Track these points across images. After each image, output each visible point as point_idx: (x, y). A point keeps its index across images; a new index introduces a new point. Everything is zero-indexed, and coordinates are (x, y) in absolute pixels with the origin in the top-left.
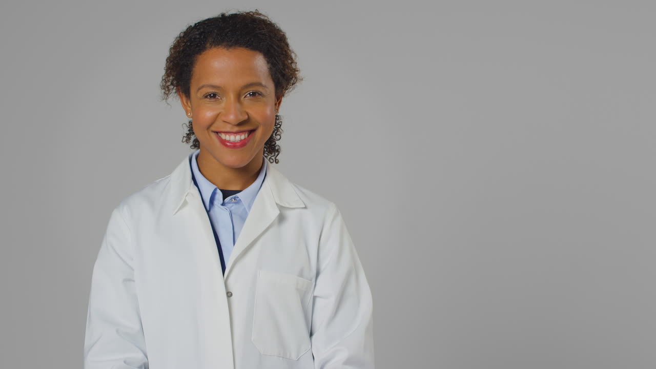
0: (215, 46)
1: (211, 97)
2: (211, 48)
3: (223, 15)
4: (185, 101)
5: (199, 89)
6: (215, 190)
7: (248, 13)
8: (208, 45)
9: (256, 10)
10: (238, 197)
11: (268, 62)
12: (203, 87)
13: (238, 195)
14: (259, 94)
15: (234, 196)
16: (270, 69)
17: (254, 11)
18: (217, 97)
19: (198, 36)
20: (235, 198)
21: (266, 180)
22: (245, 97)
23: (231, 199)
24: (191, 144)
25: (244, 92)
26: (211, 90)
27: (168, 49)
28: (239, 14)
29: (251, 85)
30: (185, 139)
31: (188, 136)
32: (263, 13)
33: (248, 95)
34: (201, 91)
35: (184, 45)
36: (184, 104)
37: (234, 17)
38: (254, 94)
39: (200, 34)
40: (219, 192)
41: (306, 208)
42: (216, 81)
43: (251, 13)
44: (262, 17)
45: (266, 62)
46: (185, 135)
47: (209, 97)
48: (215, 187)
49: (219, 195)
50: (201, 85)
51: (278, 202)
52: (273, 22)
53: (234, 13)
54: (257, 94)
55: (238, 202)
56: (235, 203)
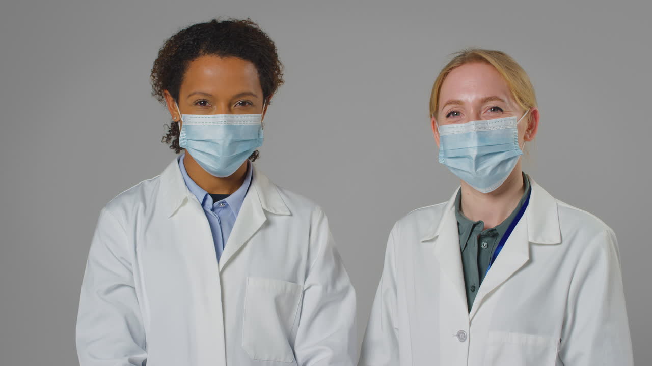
0: (208, 54)
1: (201, 104)
2: (204, 55)
3: (214, 22)
4: (171, 103)
5: (190, 96)
6: (206, 195)
7: (241, 22)
8: (201, 52)
9: (248, 18)
10: (226, 202)
11: (259, 72)
12: (194, 93)
13: (226, 199)
14: (249, 104)
15: (222, 200)
16: (261, 79)
17: (246, 19)
18: (207, 104)
19: (191, 43)
20: (223, 203)
21: (252, 184)
22: (235, 106)
23: (220, 204)
24: (171, 144)
25: (235, 101)
26: (202, 98)
27: (157, 51)
28: (231, 22)
29: (244, 94)
30: (165, 139)
31: (168, 137)
32: (255, 22)
33: (238, 105)
34: (191, 98)
35: (176, 51)
36: (170, 108)
37: (226, 24)
38: (244, 103)
39: (194, 41)
40: (209, 197)
41: (291, 215)
42: (208, 89)
43: (244, 22)
44: (254, 27)
45: (257, 72)
46: (166, 136)
47: (199, 104)
48: (206, 192)
49: (210, 200)
50: (192, 91)
51: (265, 208)
52: (264, 31)
53: (226, 20)
54: (247, 104)
55: (226, 206)
56: (223, 208)
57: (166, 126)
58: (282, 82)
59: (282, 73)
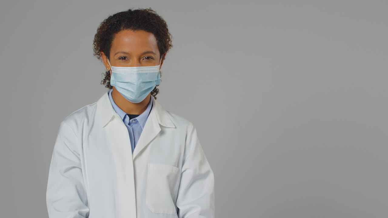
0: (126, 29)
1: (123, 59)
2: (123, 30)
3: (130, 10)
4: (105, 60)
5: (116, 54)
6: (126, 115)
7: (145, 10)
8: (122, 28)
9: (150, 8)
10: (136, 120)
11: (157, 39)
12: (118, 53)
13: (137, 118)
14: (152, 58)
16: (158, 44)
17: (149, 8)
18: (126, 59)
19: (116, 23)
20: (135, 120)
21: (153, 108)
22: (143, 59)
23: (133, 121)
24: (106, 85)
25: (143, 56)
26: (123, 55)
27: (97, 29)
28: (140, 10)
29: (148, 52)
30: (102, 82)
31: (104, 81)
32: (154, 10)
33: (145, 59)
34: (116, 55)
35: (107, 28)
36: (105, 62)
37: (137, 12)
38: (148, 58)
39: (117, 21)
40: (127, 116)
41: (176, 128)
42: (127, 50)
43: (147, 10)
44: (153, 13)
45: (155, 39)
46: (103, 80)
47: (121, 59)
48: (126, 114)
49: (128, 118)
50: (117, 52)
51: (160, 123)
52: (160, 15)
53: (137, 9)
54: (150, 58)
55: (137, 122)
56: (135, 123)
57: (103, 74)
58: (172, 46)
59: (171, 40)
